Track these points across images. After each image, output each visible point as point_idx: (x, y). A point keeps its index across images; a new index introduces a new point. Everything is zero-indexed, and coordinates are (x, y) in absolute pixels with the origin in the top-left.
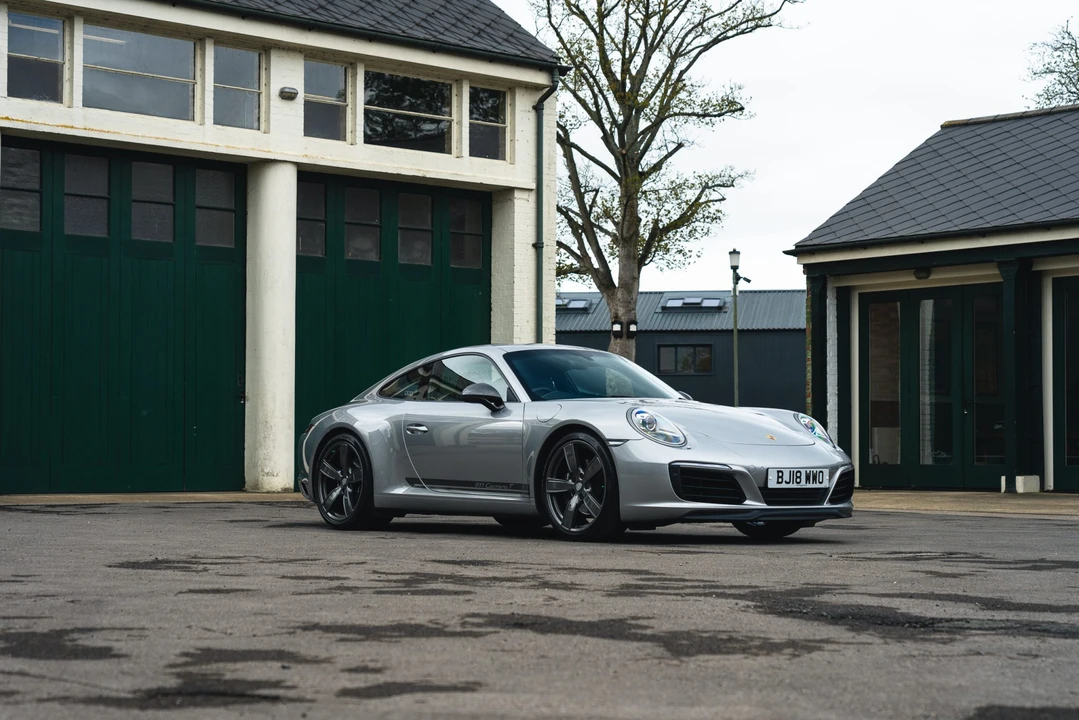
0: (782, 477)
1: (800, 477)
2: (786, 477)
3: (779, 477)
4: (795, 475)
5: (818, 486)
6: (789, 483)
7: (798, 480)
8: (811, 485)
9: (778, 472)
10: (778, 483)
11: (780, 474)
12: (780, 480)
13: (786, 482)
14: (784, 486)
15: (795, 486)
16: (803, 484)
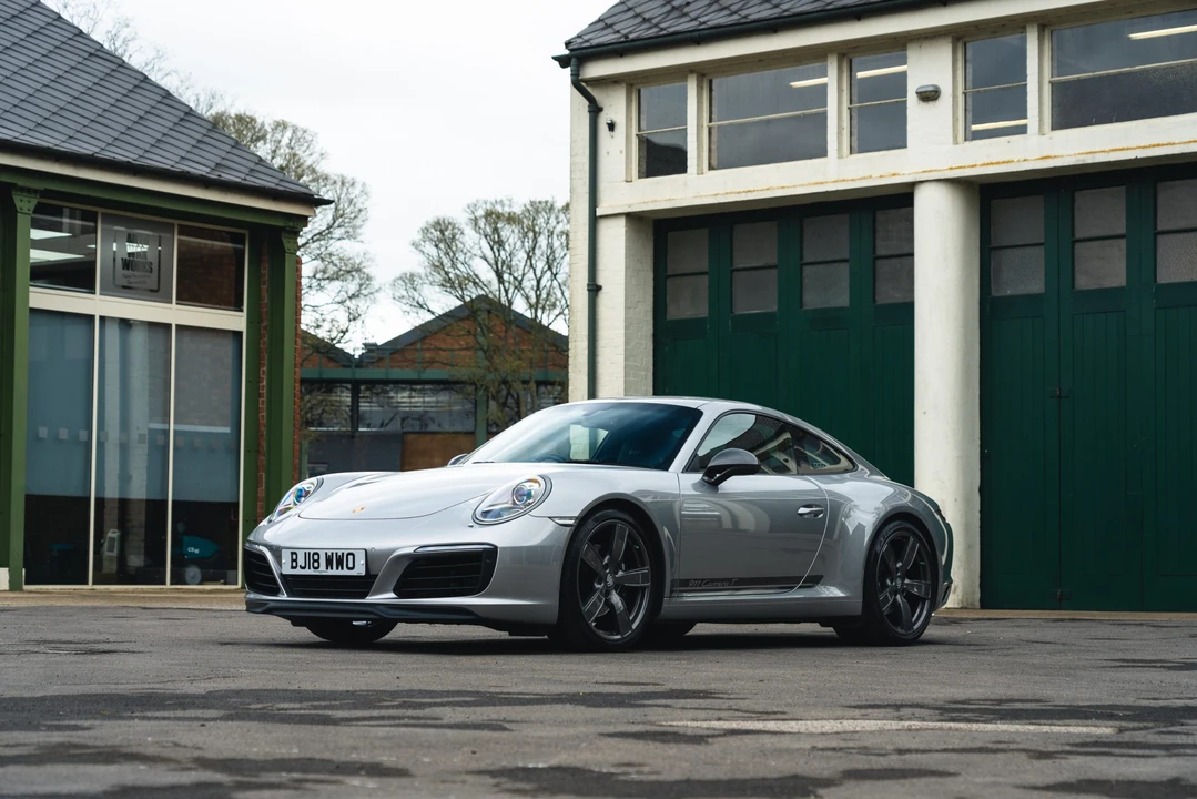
0: (296, 560)
1: (318, 561)
2: (301, 561)
3: (293, 560)
4: (312, 557)
5: (345, 572)
6: (304, 568)
7: (316, 565)
8: (334, 572)
9: (292, 553)
10: (292, 567)
11: (294, 557)
12: (294, 564)
13: (301, 568)
14: (298, 571)
15: (311, 572)
16: (323, 570)
